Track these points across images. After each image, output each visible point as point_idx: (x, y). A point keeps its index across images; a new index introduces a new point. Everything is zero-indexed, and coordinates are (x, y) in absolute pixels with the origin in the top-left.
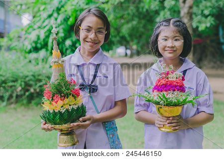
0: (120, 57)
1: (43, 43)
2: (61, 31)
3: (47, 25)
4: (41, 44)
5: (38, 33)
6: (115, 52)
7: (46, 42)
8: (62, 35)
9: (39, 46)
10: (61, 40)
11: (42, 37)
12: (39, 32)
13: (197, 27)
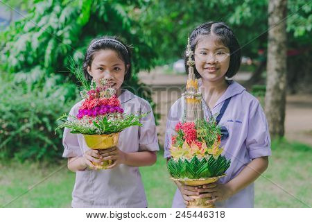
0: (179, 74)
1: (36, 56)
2: (67, 35)
3: (43, 26)
4: (33, 56)
5: (29, 40)
6: (172, 68)
7: (40, 53)
8: (67, 42)
9: (30, 60)
10: (66, 51)
11: (35, 45)
12: (31, 36)
13: (292, 32)
